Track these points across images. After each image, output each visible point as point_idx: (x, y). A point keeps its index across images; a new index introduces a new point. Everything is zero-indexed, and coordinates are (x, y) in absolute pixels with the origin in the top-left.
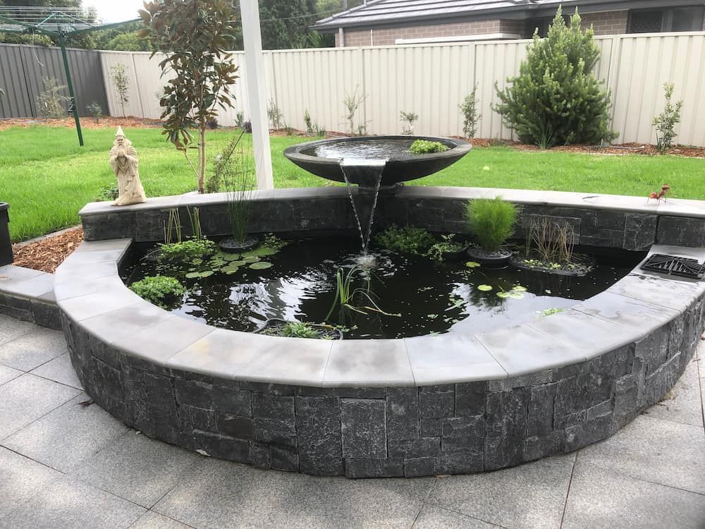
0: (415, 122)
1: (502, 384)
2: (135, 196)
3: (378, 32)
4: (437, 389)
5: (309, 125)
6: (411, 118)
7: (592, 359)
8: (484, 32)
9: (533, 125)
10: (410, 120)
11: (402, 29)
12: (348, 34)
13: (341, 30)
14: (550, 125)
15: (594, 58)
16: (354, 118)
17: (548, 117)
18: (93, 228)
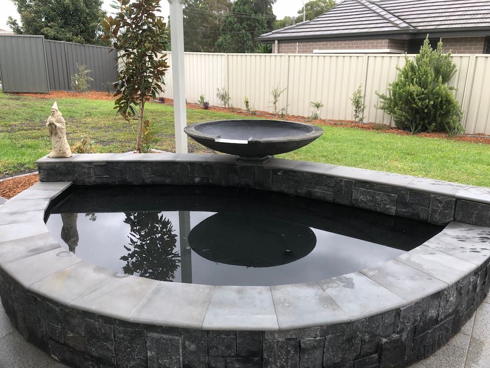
0: (320, 108)
1: (276, 336)
2: (61, 152)
3: (302, 44)
4: (222, 333)
5: (247, 106)
6: (318, 106)
7: (358, 321)
8: (376, 47)
9: (406, 115)
10: (318, 107)
11: (318, 43)
12: (281, 45)
13: (276, 42)
14: (418, 116)
15: (453, 70)
16: (277, 103)
17: (417, 111)
18: (46, 172)
